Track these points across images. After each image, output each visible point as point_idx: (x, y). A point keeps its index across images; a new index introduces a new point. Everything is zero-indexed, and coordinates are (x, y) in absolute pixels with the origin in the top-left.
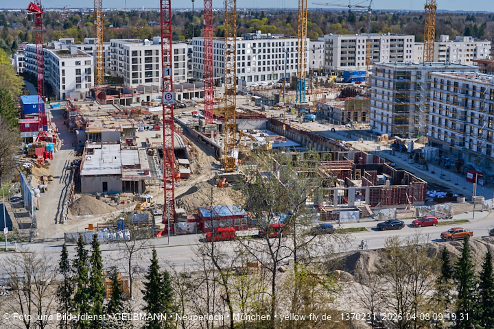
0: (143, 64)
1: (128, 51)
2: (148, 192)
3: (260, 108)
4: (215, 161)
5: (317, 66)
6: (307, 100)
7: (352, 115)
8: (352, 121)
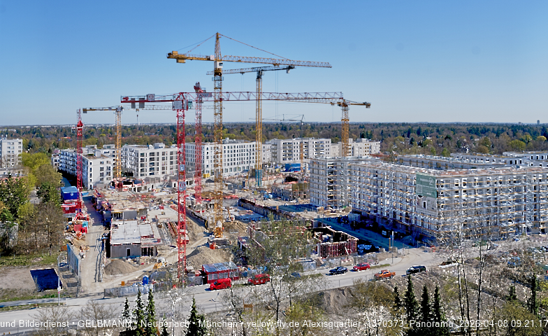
0: (148, 162)
1: (138, 154)
2: (160, 255)
3: (232, 191)
4: (206, 230)
5: (266, 161)
6: (263, 184)
8: (297, 198)
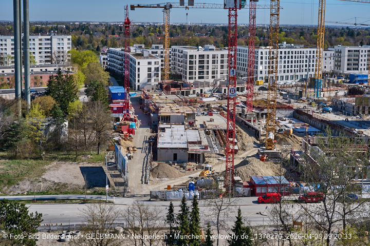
0: (197, 65)
1: (186, 55)
2: (207, 163)
3: (287, 101)
4: (256, 141)
5: (328, 70)
6: (322, 96)
7: (361, 109)
8: (360, 113)
